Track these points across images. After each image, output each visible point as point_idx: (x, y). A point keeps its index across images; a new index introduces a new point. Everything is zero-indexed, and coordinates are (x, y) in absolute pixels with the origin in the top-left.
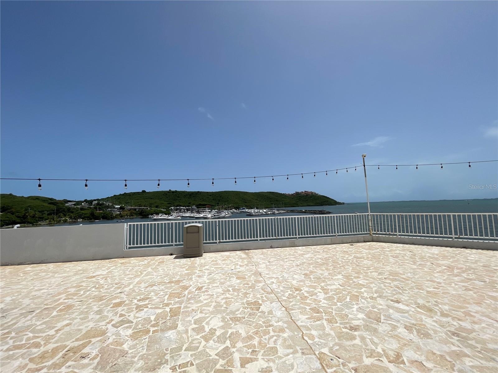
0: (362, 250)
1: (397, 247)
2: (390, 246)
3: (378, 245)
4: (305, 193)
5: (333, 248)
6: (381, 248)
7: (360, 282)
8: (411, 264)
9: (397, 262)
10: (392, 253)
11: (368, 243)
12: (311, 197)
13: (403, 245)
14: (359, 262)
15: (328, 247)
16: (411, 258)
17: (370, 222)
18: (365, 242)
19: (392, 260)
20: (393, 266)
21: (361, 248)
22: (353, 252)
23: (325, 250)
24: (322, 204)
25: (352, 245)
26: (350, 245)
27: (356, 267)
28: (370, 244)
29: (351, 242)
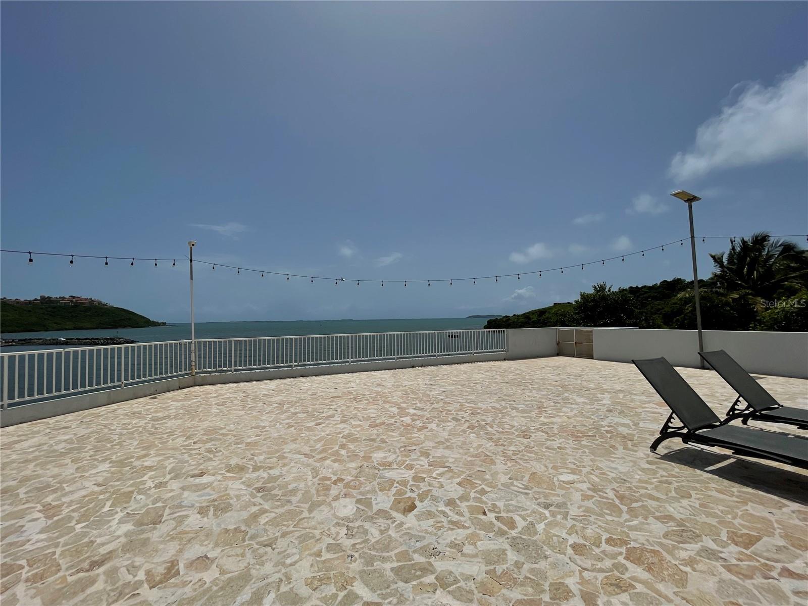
0: (172, 403)
1: (229, 388)
2: (220, 389)
3: (202, 390)
4: (72, 301)
5: (108, 412)
6: (203, 394)
7: (146, 464)
8: (240, 410)
9: (221, 412)
10: (218, 400)
11: (186, 390)
12: (88, 309)
13: (238, 384)
14: (157, 426)
15: (97, 411)
16: (242, 401)
17: (193, 355)
18: (180, 388)
19: (215, 410)
20: (214, 419)
21: (169, 401)
22: (152, 411)
23: (88, 419)
24: (115, 326)
25: (155, 398)
26: (151, 398)
27: (148, 437)
28: (188, 392)
29: (153, 394)
